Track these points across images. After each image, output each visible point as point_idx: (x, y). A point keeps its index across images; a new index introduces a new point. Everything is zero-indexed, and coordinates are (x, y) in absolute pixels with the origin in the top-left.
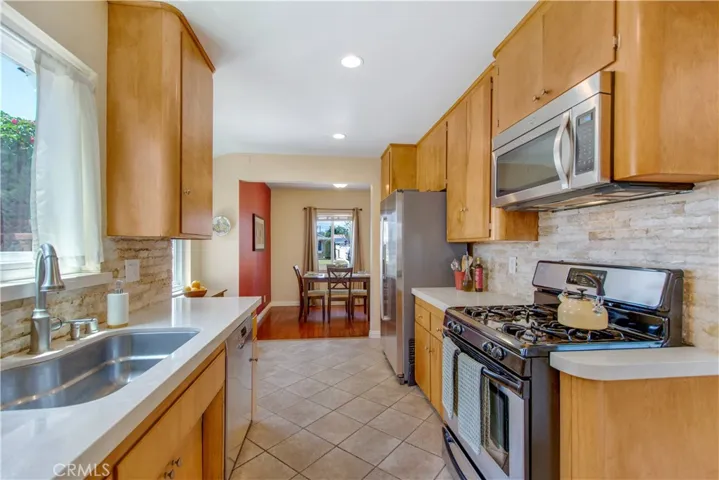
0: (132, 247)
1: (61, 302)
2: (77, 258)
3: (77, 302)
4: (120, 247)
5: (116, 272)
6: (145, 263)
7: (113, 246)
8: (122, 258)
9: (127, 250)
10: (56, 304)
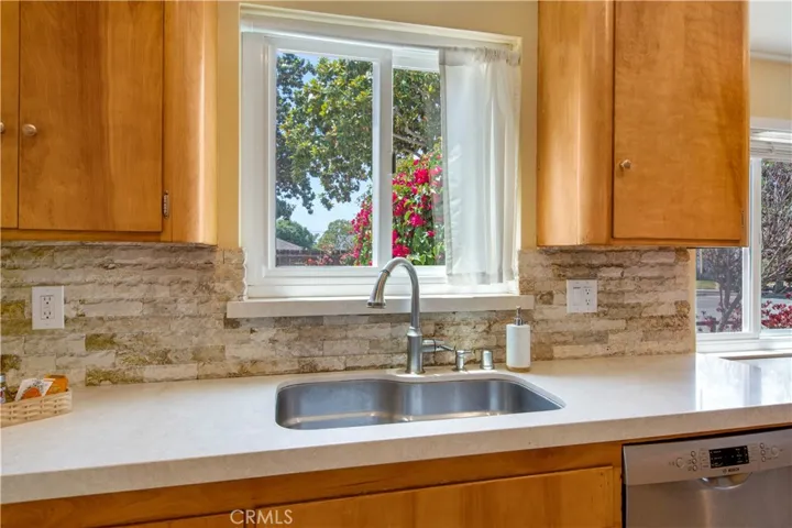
0: (583, 262)
1: (458, 324)
2: (477, 274)
3: (481, 328)
4: (559, 262)
5: (547, 298)
6: (612, 287)
7: (542, 259)
8: (561, 277)
9: (571, 266)
10: (453, 325)
